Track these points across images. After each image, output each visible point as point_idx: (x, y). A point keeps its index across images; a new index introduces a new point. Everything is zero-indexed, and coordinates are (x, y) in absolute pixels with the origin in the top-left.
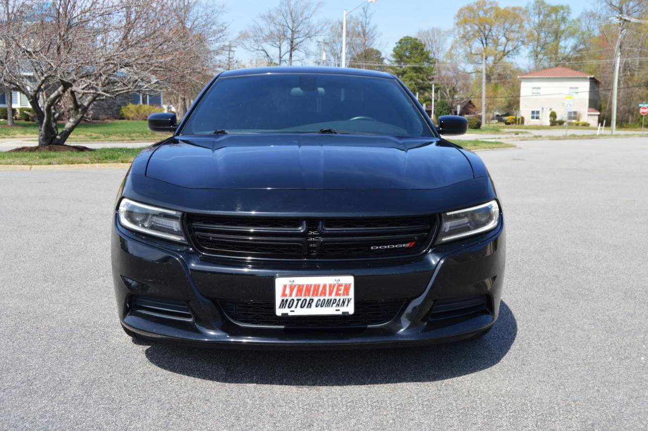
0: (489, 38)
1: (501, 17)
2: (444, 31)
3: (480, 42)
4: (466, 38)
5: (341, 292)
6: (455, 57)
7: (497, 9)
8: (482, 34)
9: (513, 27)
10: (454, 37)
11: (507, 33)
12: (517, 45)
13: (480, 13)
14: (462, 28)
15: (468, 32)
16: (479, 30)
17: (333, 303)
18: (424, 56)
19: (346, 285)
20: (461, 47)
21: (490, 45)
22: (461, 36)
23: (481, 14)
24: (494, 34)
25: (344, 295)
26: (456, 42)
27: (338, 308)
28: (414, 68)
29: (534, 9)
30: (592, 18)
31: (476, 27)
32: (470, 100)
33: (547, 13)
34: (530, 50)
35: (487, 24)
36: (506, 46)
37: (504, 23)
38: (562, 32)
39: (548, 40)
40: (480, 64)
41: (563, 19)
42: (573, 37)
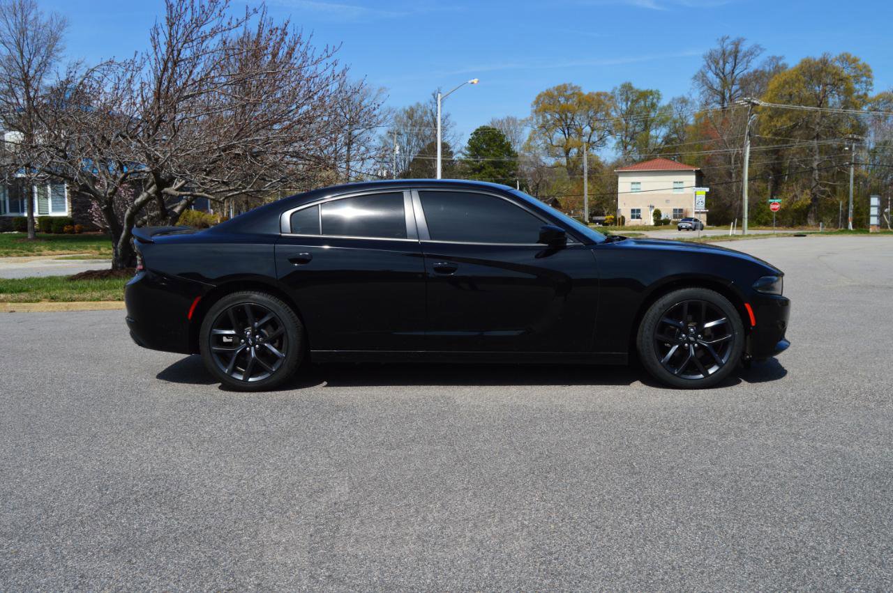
0: (572, 128)
1: (585, 104)
2: (520, 120)
3: (562, 132)
4: (544, 127)
6: (533, 149)
7: (580, 95)
8: (563, 123)
9: (599, 115)
10: (532, 127)
11: (592, 121)
12: (604, 135)
13: (560, 99)
14: (541, 117)
15: (548, 121)
16: (560, 119)
18: (504, 148)
20: (540, 139)
21: (573, 135)
22: (540, 125)
23: (562, 100)
24: (576, 123)
26: (534, 132)
28: (493, 162)
29: (621, 95)
30: (684, 104)
31: (557, 116)
32: (557, 197)
33: (635, 99)
34: (618, 140)
35: (569, 111)
36: (590, 136)
37: (588, 111)
38: (652, 121)
39: (637, 129)
40: (561, 157)
41: (653, 106)
42: (665, 126)
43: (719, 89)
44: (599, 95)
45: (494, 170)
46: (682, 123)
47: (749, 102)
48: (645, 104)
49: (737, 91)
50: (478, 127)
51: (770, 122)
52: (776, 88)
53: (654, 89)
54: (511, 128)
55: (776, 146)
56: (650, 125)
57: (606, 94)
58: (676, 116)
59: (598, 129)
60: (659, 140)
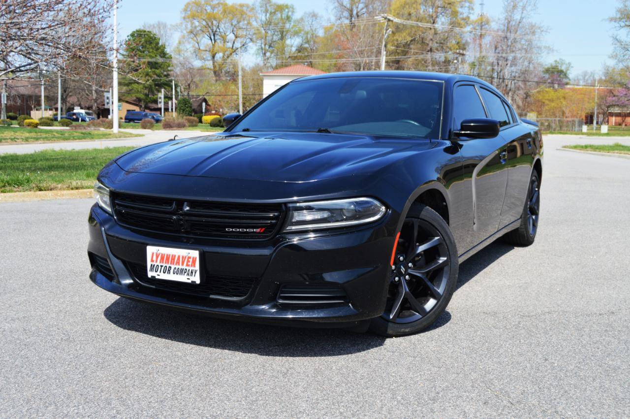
0: (217, 35)
1: (229, 13)
2: (171, 25)
3: (209, 38)
4: (193, 33)
5: (190, 263)
6: (183, 52)
7: (225, 5)
8: (210, 29)
9: (241, 24)
10: (182, 32)
11: (235, 29)
12: (246, 42)
13: (207, 8)
14: (190, 23)
15: (195, 27)
16: (207, 26)
17: (185, 272)
18: (160, 50)
19: (193, 258)
20: (189, 43)
21: (218, 41)
22: (188, 31)
23: (209, 9)
24: (221, 30)
25: (192, 266)
26: (183, 37)
27: (189, 277)
28: (149, 63)
29: (261, 7)
30: (314, 18)
31: (204, 23)
32: (205, 97)
33: (273, 11)
34: (257, 48)
35: (215, 19)
36: (234, 43)
37: (232, 20)
38: (287, 31)
39: (275, 38)
40: (208, 60)
41: (288, 18)
42: (298, 36)
43: (348, 6)
44: (242, 6)
45: (150, 70)
46: (312, 35)
47: (386, 18)
48: (282, 16)
49: (362, 9)
50: (135, 30)
51: (393, 37)
52: (398, 8)
53: (289, 4)
54: (162, 32)
55: (397, 57)
56: (286, 35)
57: (248, 6)
58: (307, 29)
59: (241, 37)
60: (294, 49)
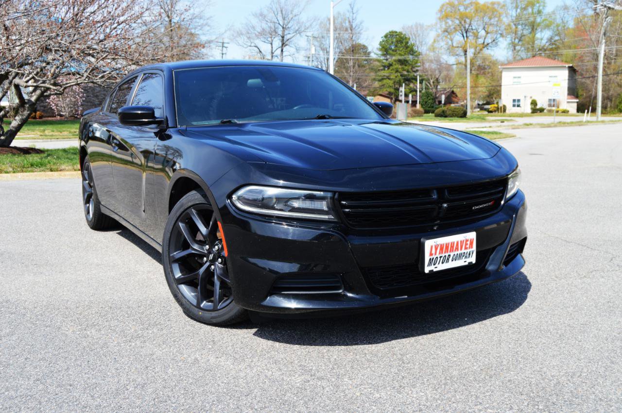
0: (470, 32)
1: (481, 12)
2: (426, 26)
3: (461, 35)
4: (447, 32)
5: (468, 246)
6: (437, 50)
7: (477, 4)
8: (462, 28)
9: (492, 21)
10: (437, 31)
11: (486, 26)
12: (496, 37)
13: (460, 8)
14: (444, 23)
15: (450, 26)
16: (460, 24)
17: (463, 256)
18: (409, 49)
20: (443, 41)
21: (470, 38)
22: (443, 30)
23: (462, 9)
24: (474, 28)
25: (469, 248)
26: (438, 36)
28: (399, 61)
30: (566, 11)
31: (457, 22)
34: (508, 42)
35: (467, 18)
36: (485, 39)
37: (483, 17)
38: (538, 25)
39: (525, 32)
40: (460, 56)
41: (539, 12)
42: (549, 29)
46: (563, 27)
48: (533, 11)
50: (388, 32)
56: (536, 29)
58: (559, 21)
59: (492, 33)
60: (544, 42)
